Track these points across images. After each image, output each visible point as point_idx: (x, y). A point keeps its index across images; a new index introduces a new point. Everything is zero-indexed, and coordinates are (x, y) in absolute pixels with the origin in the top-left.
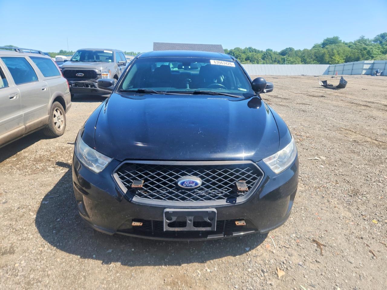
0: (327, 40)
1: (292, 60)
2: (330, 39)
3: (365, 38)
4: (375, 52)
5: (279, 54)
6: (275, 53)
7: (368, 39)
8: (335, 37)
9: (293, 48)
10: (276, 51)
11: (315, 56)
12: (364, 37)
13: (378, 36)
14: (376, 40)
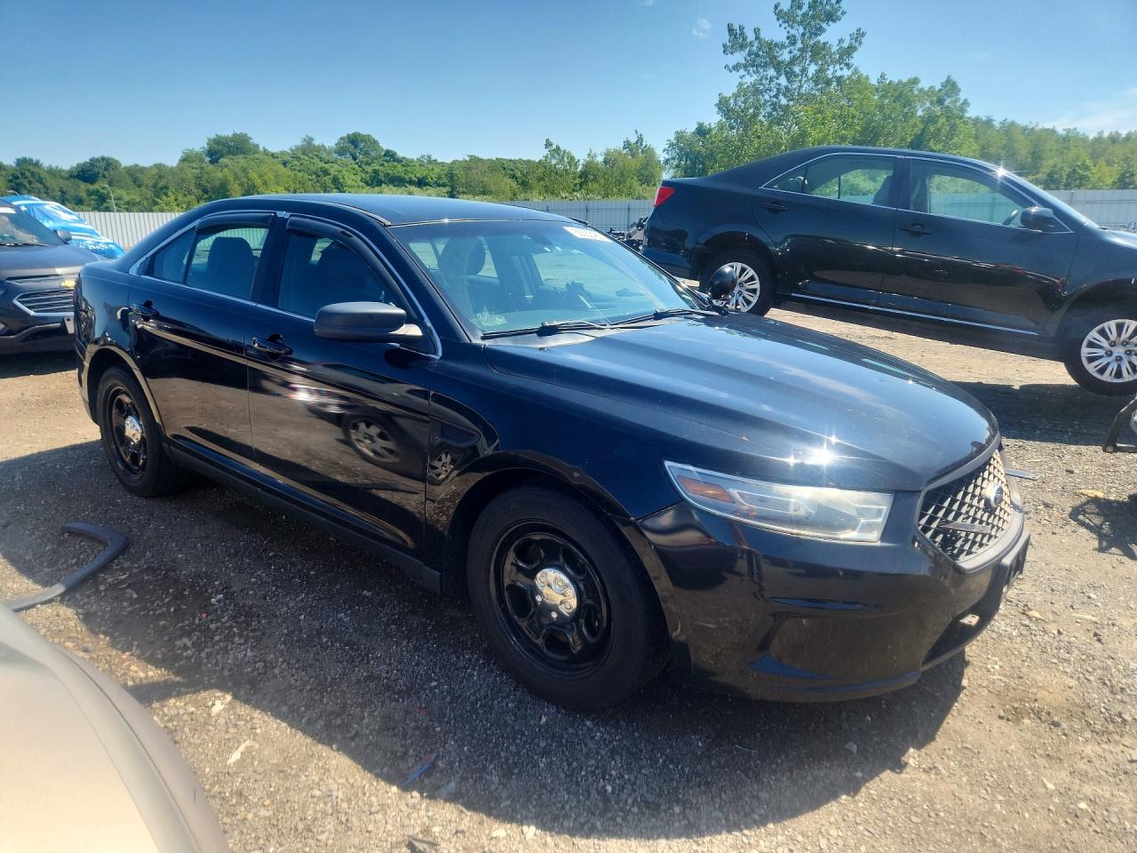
0: (219, 141)
1: (127, 198)
2: (226, 139)
3: (317, 142)
4: (350, 182)
5: (71, 176)
6: (54, 173)
7: (323, 146)
8: (239, 135)
9: (116, 158)
10: (54, 166)
11: (199, 186)
12: (312, 139)
13: (342, 139)
14: (341, 151)
